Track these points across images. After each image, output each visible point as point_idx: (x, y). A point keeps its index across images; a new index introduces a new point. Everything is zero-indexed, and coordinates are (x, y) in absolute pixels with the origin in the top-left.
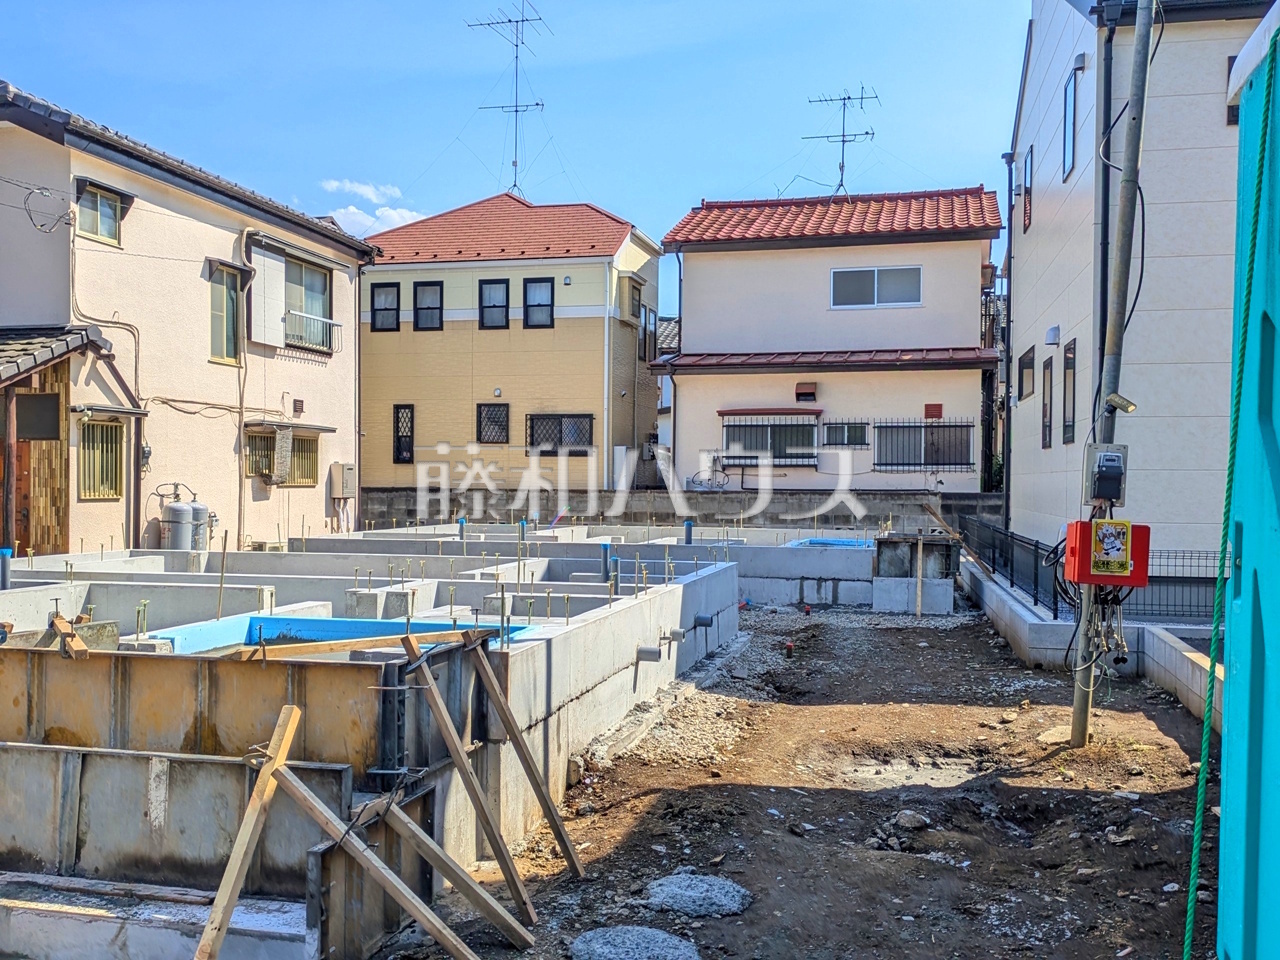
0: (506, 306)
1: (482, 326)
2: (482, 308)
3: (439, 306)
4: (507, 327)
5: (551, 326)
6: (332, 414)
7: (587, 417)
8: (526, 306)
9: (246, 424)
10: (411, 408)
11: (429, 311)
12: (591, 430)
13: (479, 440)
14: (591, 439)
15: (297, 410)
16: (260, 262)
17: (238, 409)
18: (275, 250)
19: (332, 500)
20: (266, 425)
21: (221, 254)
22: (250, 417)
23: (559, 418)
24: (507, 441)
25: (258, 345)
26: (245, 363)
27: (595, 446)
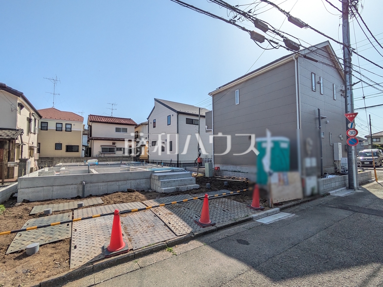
0: (62, 128)
1: (56, 130)
2: (56, 127)
3: (47, 126)
4: (62, 131)
5: (71, 131)
6: (35, 145)
7: (78, 146)
8: (66, 128)
9: (30, 147)
10: (40, 143)
11: (44, 127)
12: (78, 148)
13: (56, 149)
14: (78, 150)
15: (33, 144)
16: (33, 118)
17: (28, 144)
18: (33, 116)
19: (35, 160)
20: (33, 146)
21: (29, 117)
22: (30, 145)
23: (72, 146)
24: (61, 149)
25: (31, 132)
26: (29, 135)
27: (79, 150)
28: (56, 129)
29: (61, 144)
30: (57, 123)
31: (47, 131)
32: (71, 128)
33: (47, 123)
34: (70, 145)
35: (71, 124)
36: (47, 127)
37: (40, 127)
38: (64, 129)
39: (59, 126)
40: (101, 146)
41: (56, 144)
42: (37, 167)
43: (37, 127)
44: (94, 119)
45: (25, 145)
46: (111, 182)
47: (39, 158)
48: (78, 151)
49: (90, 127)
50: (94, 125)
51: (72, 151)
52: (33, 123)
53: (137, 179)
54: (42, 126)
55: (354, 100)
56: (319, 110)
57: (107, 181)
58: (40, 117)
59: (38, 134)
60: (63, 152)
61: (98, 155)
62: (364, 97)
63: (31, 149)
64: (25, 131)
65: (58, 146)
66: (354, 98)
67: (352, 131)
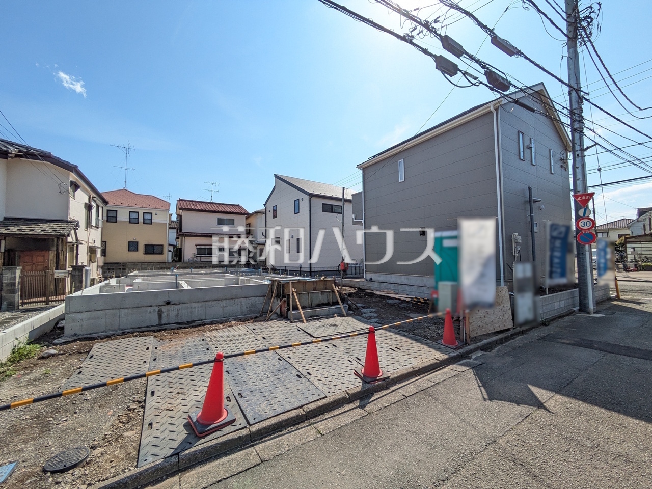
0: (138, 218)
1: (130, 222)
2: (130, 218)
4: (138, 223)
5: (151, 224)
6: (98, 244)
7: (162, 246)
8: (144, 219)
9: (90, 247)
10: (105, 242)
11: (111, 217)
12: (162, 249)
13: (129, 251)
14: (162, 251)
15: (94, 242)
16: (93, 204)
17: (88, 242)
18: (95, 201)
19: (98, 266)
20: (94, 247)
21: (87, 202)
22: (90, 245)
23: (153, 246)
24: (137, 251)
25: (92, 226)
26: (89, 230)
27: (164, 252)
28: (128, 220)
29: (138, 242)
30: (130, 212)
31: (116, 223)
32: (152, 219)
33: (116, 211)
34: (150, 244)
35: (152, 213)
36: (116, 217)
37: (105, 218)
38: (141, 220)
39: (134, 216)
40: (196, 245)
41: (129, 242)
42: (101, 277)
43: (100, 218)
44: (186, 206)
45: (82, 244)
46: (210, 302)
47: (105, 263)
48: (162, 253)
49: (180, 217)
50: (185, 215)
51: (154, 253)
52: (94, 211)
53: (251, 296)
54: (109, 216)
55: (587, 172)
56: (530, 189)
57: (205, 300)
58: (105, 202)
59: (102, 228)
60: (139, 256)
61: (191, 259)
62: (599, 170)
63: (92, 250)
64: (82, 224)
65: (133, 246)
66: (587, 169)
67: (585, 220)
